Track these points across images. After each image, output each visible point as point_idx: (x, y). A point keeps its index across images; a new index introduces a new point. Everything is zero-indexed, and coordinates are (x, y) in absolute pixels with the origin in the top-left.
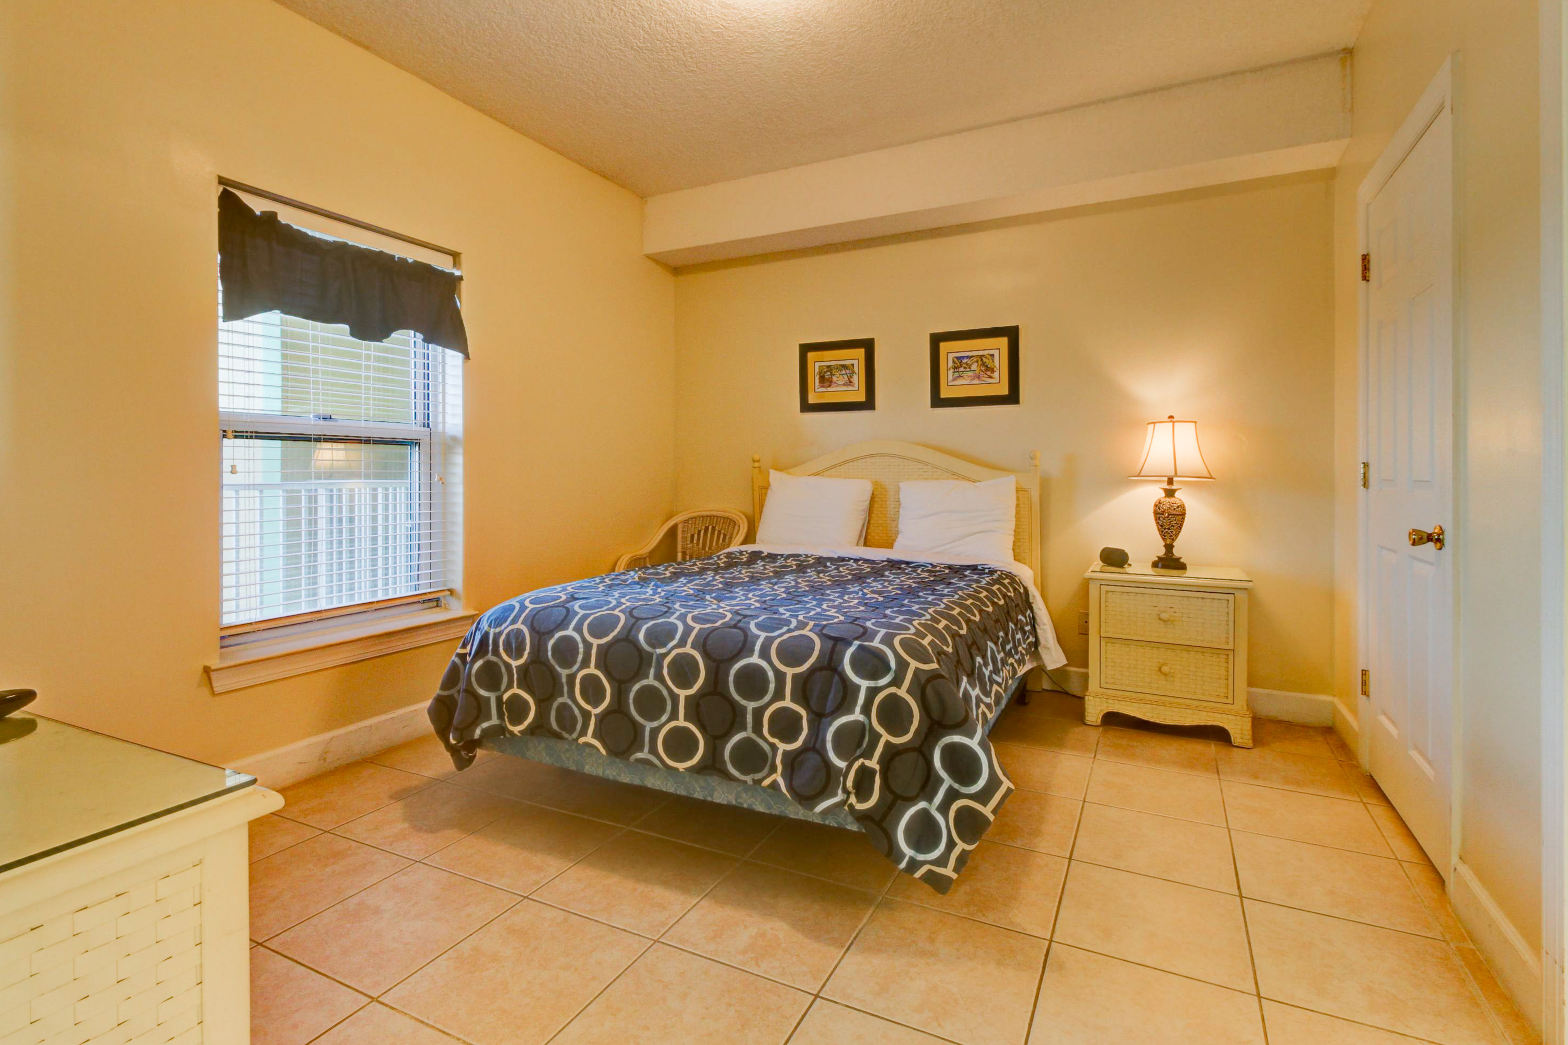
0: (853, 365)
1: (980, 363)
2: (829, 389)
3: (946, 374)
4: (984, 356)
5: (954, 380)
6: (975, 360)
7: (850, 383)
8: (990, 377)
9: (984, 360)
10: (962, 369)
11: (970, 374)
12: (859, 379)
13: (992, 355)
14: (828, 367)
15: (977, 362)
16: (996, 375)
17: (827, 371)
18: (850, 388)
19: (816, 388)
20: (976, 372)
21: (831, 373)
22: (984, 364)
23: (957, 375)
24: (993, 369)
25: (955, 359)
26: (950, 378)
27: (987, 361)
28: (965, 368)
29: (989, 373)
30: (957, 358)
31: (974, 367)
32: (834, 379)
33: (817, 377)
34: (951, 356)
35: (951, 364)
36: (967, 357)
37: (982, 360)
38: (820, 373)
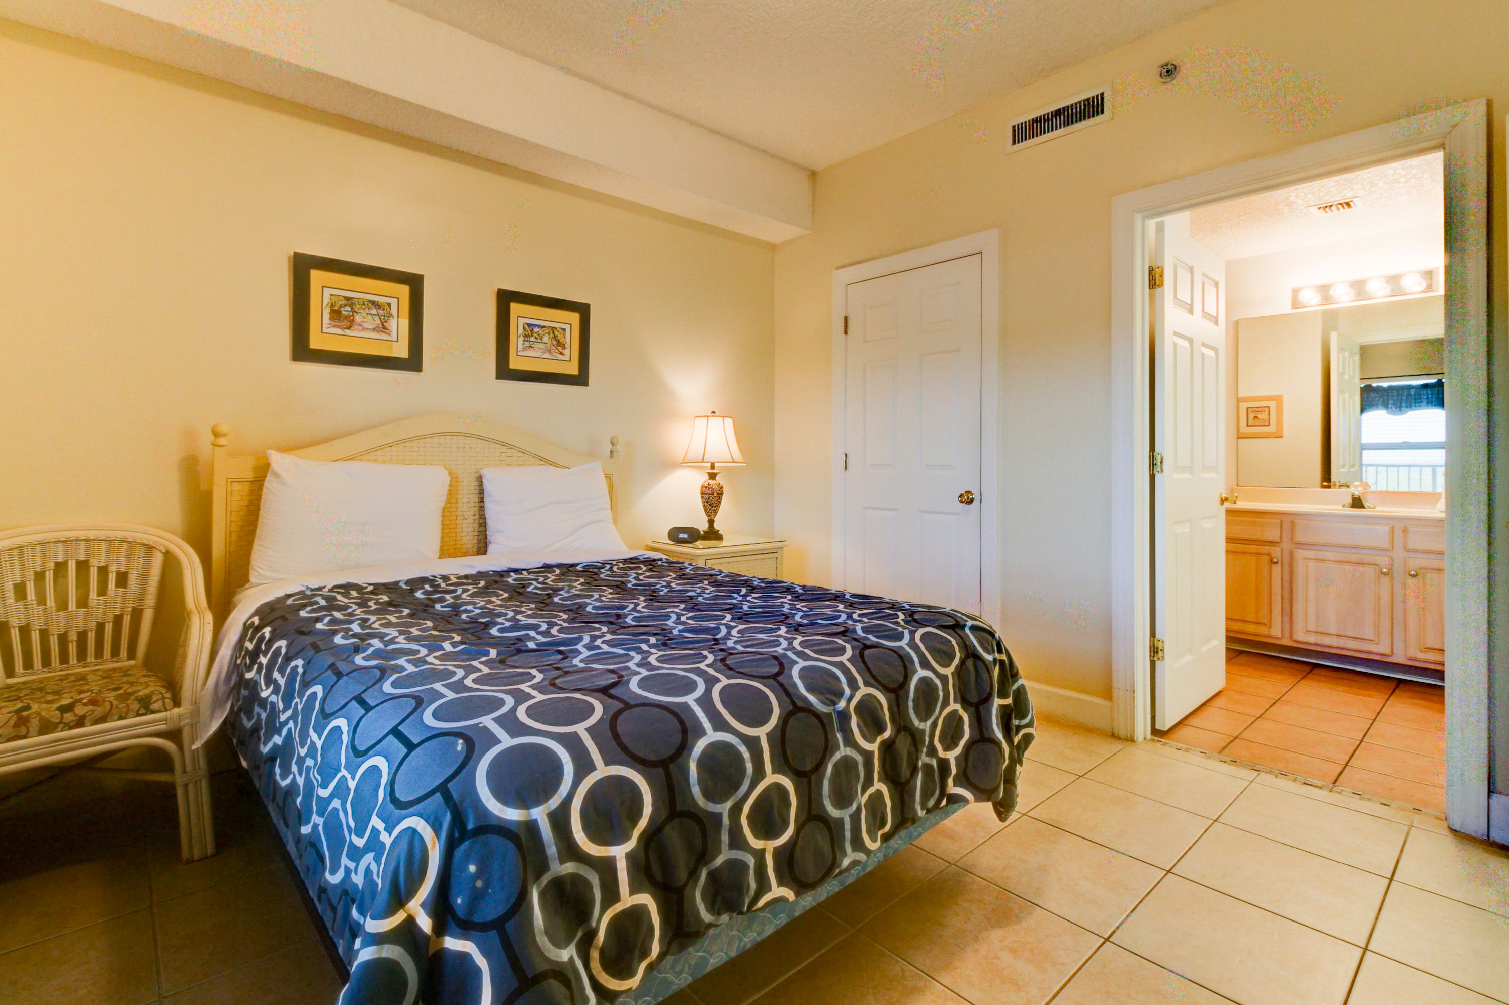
0: (389, 305)
1: (552, 335)
2: (348, 332)
3: (516, 342)
4: (556, 328)
5: (524, 349)
6: (547, 331)
7: (383, 328)
8: (561, 353)
9: (556, 333)
10: (532, 339)
11: (541, 346)
12: (400, 326)
13: (564, 330)
14: (348, 299)
15: (549, 333)
16: (567, 352)
17: (345, 305)
18: (384, 336)
19: (324, 326)
20: (548, 345)
21: (352, 309)
22: (555, 337)
23: (527, 344)
24: (564, 345)
25: (526, 326)
26: (520, 347)
27: (559, 335)
28: (536, 338)
29: (560, 348)
30: (529, 325)
31: (546, 339)
32: (358, 318)
33: (327, 311)
34: (522, 321)
35: (521, 331)
36: (539, 326)
37: (553, 332)
38: (332, 305)
